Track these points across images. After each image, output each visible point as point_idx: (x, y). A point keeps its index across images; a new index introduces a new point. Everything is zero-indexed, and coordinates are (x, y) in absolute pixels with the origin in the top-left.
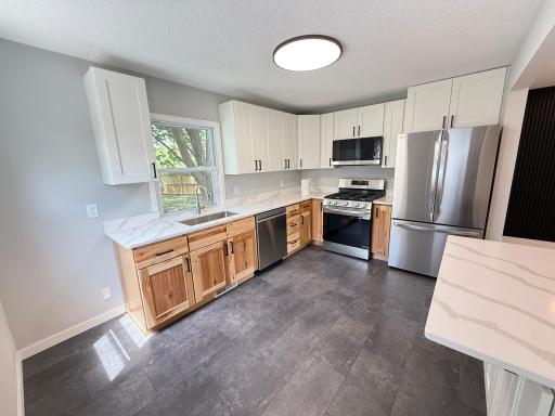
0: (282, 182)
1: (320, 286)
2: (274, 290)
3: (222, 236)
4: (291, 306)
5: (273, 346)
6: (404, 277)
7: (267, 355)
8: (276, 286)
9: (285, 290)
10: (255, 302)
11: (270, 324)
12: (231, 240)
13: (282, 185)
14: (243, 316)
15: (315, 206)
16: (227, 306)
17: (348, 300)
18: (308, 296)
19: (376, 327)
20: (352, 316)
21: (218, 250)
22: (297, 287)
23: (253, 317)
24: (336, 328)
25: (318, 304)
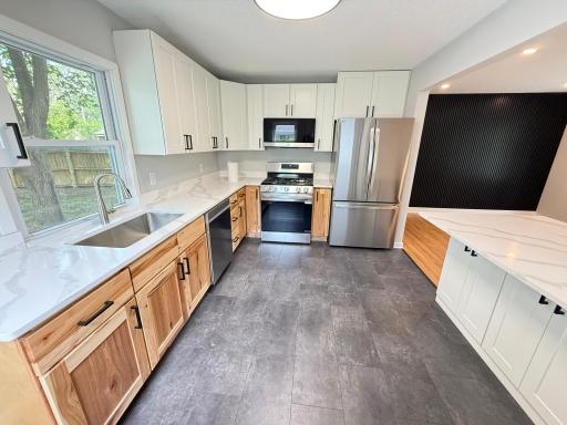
0: (201, 165)
1: (289, 283)
2: (245, 304)
3: (174, 253)
4: (277, 316)
5: (297, 375)
6: (346, 253)
7: (299, 392)
8: (243, 298)
9: (257, 300)
10: (233, 329)
11: (272, 350)
12: (184, 255)
13: (201, 170)
14: (231, 355)
15: (250, 194)
16: (197, 351)
17: (324, 288)
18: (286, 298)
19: (364, 307)
20: (339, 304)
21: (170, 277)
22: (267, 291)
23: (246, 350)
24: (337, 321)
25: (302, 303)
